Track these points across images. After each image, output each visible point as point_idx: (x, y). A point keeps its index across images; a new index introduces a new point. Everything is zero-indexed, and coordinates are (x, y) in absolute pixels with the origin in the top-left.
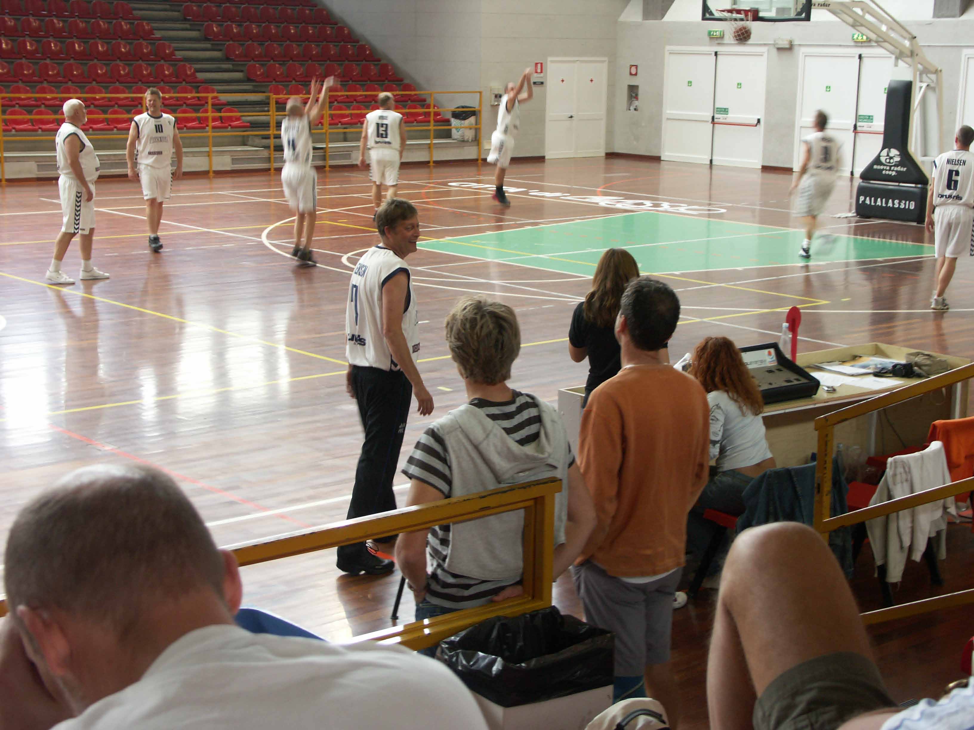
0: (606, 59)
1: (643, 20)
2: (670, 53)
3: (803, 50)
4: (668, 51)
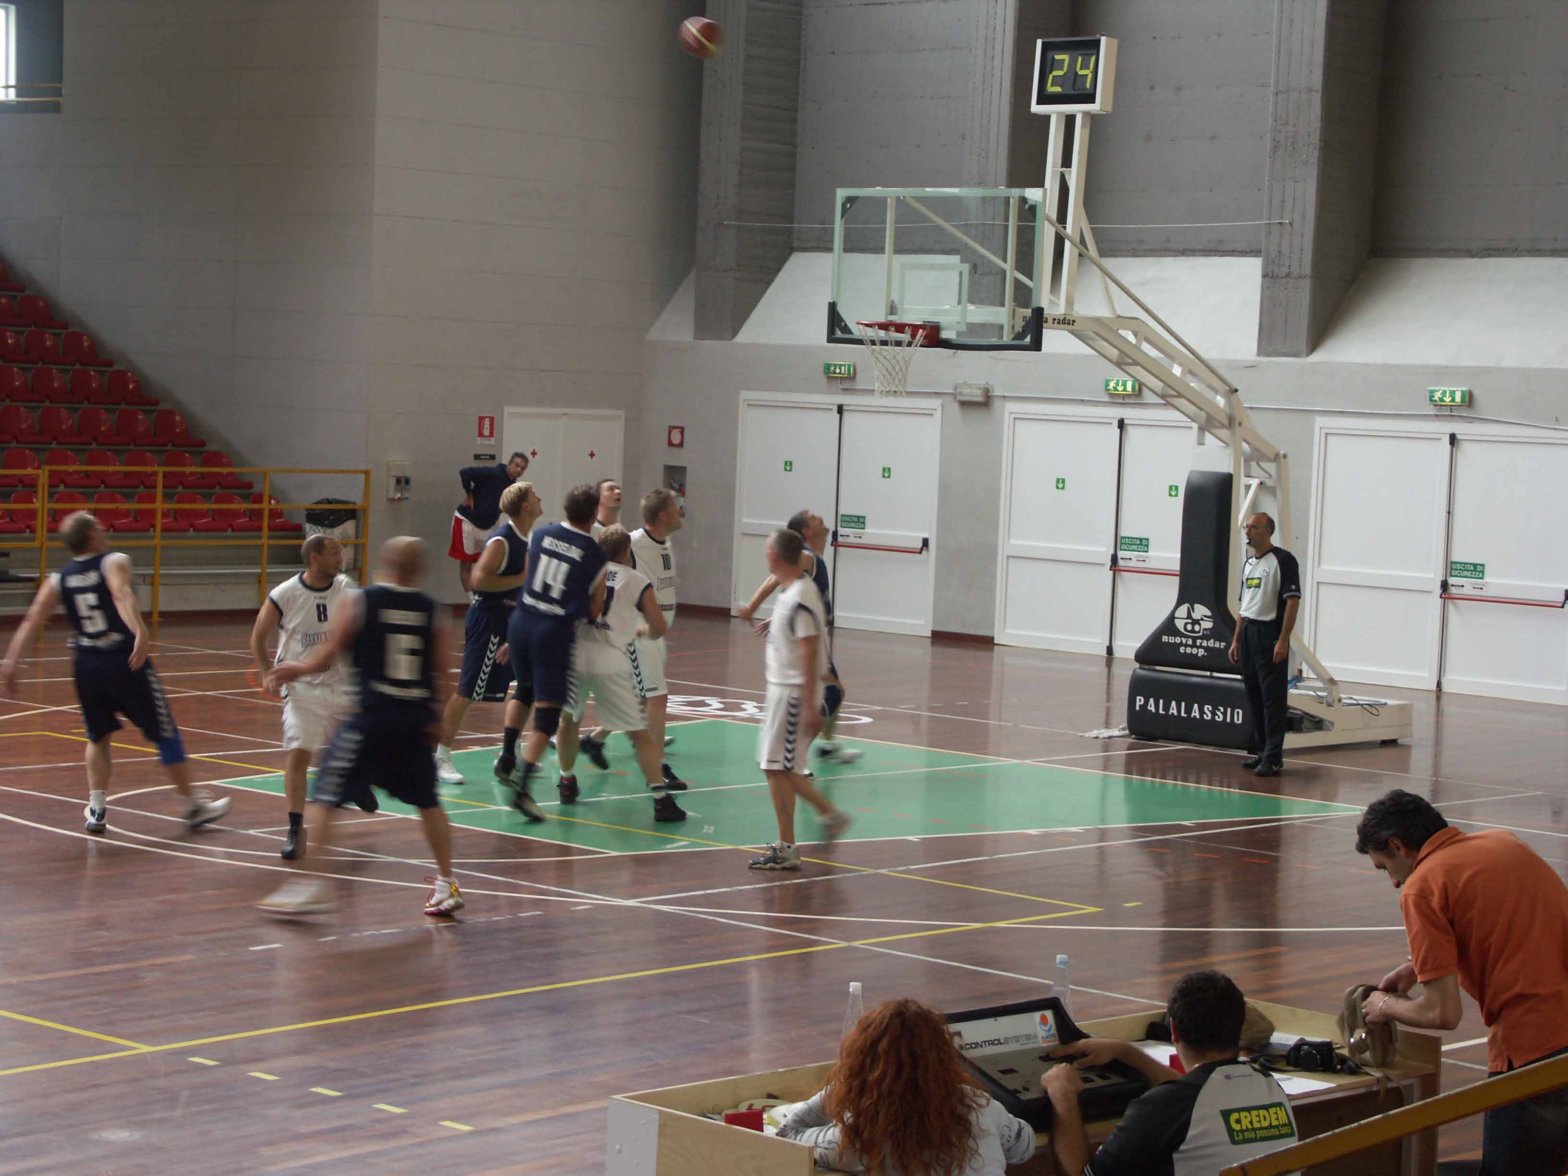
0: (621, 413)
1: (695, 338)
2: (749, 405)
3: (1012, 407)
4: (745, 400)
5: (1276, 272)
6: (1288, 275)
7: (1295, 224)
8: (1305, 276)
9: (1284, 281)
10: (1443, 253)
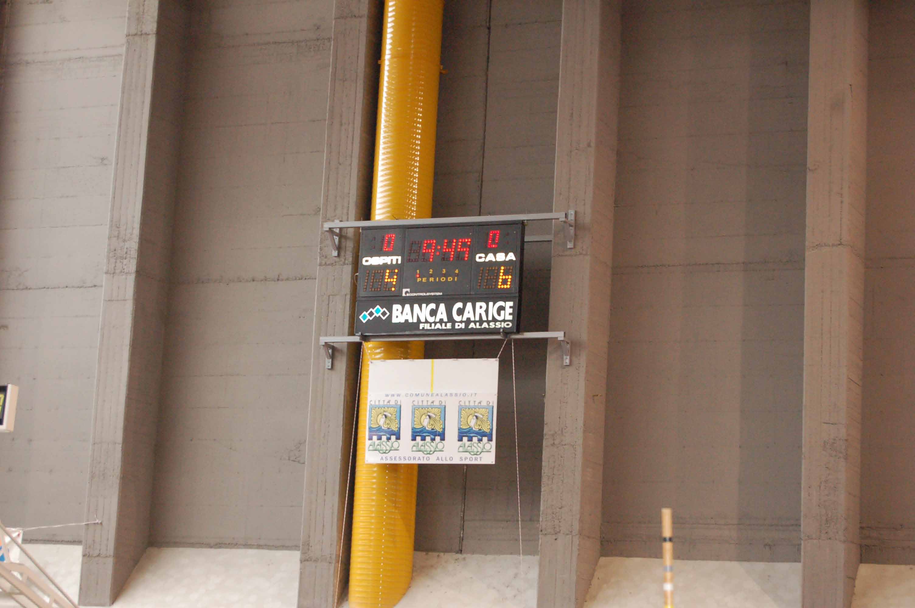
5: (91, 553)
6: (99, 555)
7: (103, 524)
8: (110, 556)
9: (97, 559)
10: (192, 545)
